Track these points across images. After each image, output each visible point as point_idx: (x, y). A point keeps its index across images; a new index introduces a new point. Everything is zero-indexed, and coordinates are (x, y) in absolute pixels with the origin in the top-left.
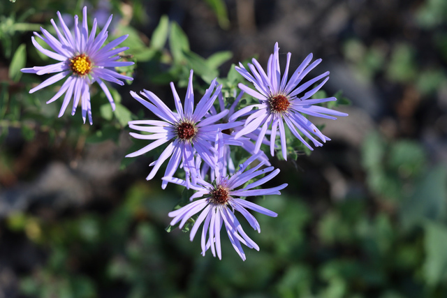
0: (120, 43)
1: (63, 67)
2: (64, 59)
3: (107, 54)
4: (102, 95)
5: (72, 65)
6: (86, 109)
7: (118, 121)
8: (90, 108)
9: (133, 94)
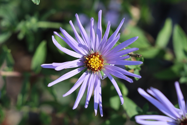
0: (130, 44)
1: (78, 63)
2: (80, 56)
3: (118, 53)
4: (112, 88)
5: (87, 62)
6: (98, 102)
7: (125, 112)
8: (101, 101)
9: (141, 91)
